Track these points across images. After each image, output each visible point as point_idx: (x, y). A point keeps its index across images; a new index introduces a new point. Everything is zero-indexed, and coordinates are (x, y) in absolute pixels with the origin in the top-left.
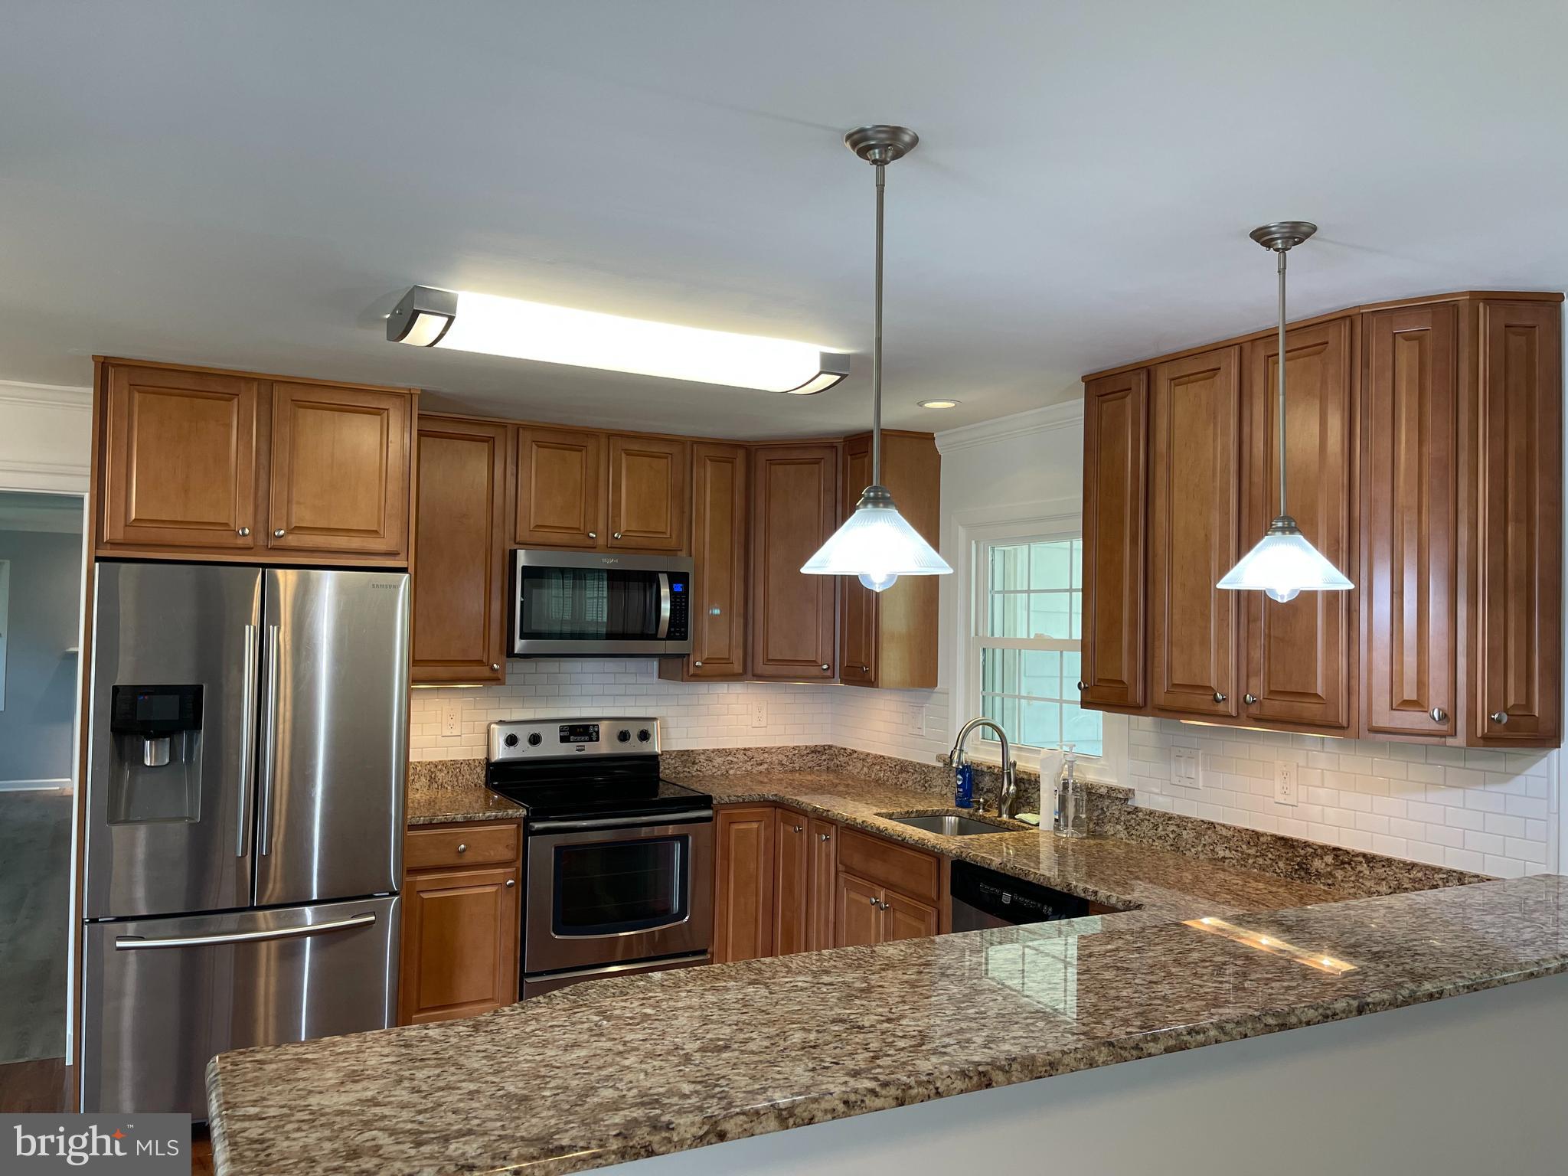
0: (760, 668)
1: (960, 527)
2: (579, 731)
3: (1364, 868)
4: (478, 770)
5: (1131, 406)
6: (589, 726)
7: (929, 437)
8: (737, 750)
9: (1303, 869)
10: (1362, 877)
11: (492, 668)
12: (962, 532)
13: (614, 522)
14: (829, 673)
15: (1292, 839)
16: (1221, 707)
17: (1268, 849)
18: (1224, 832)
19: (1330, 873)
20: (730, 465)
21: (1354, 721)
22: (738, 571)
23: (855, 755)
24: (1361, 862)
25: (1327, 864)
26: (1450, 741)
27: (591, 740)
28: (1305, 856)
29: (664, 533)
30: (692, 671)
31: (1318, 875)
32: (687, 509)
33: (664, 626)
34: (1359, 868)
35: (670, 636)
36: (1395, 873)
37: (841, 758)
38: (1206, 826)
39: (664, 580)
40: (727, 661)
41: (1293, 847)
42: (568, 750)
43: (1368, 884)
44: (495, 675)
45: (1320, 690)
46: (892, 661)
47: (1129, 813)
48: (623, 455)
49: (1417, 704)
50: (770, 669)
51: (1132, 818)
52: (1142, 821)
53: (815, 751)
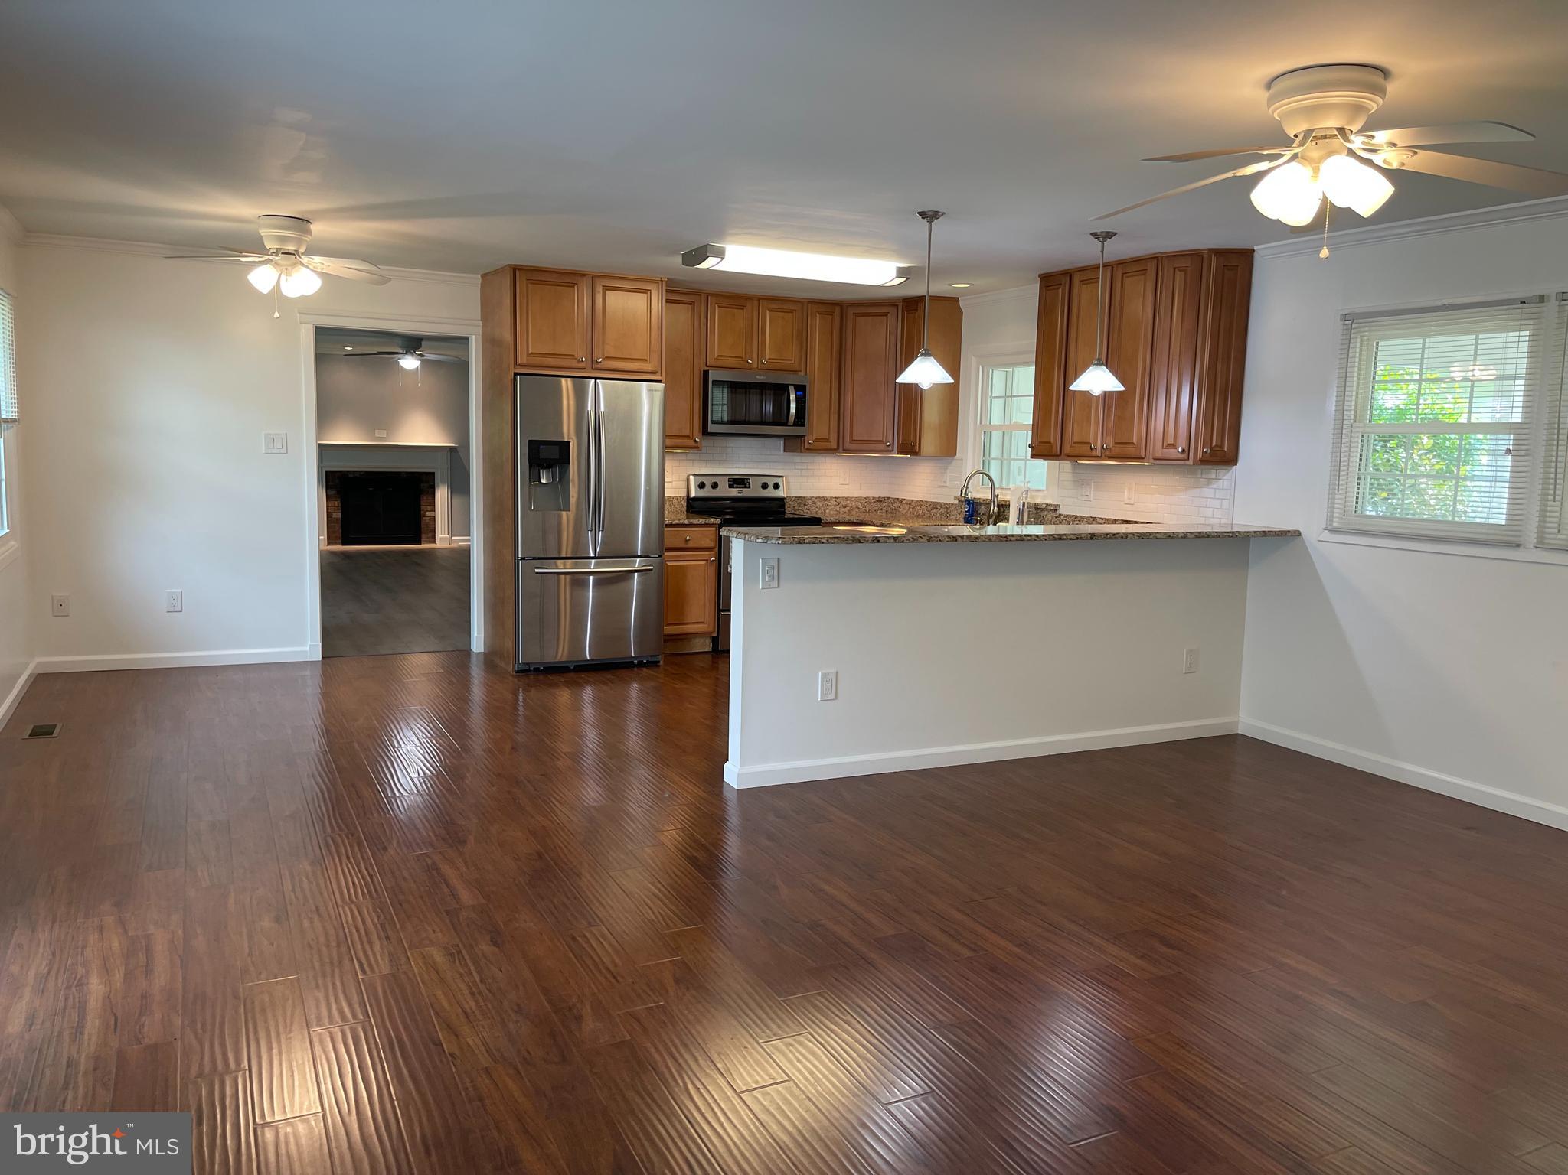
0: (848, 445)
1: (973, 358)
2: (739, 482)
4: (682, 502)
5: (1061, 293)
6: (744, 479)
7: (956, 300)
8: (831, 498)
11: (695, 441)
12: (974, 360)
13: (761, 353)
14: (890, 448)
16: (1094, 453)
20: (830, 317)
21: (1147, 456)
22: (835, 384)
23: (904, 502)
26: (1187, 462)
27: (746, 487)
29: (791, 360)
30: (807, 446)
32: (804, 345)
33: (792, 419)
35: (795, 424)
37: (895, 505)
39: (792, 389)
40: (827, 440)
42: (734, 492)
44: (696, 445)
45: (1135, 441)
46: (929, 442)
47: (1056, 517)
48: (768, 312)
49: (1173, 445)
50: (854, 446)
52: (1063, 520)
53: (879, 500)
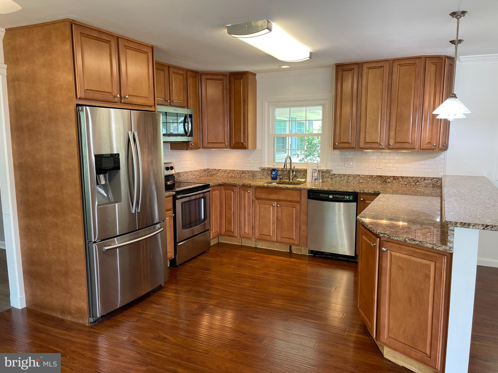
1: (266, 102)
3: (401, 179)
7: (255, 75)
8: (189, 171)
9: (385, 182)
10: (400, 181)
12: (266, 104)
13: (172, 97)
14: (227, 146)
15: (382, 176)
17: (375, 179)
18: (362, 176)
19: (392, 182)
24: (400, 178)
25: (391, 180)
28: (386, 179)
30: (190, 146)
31: (389, 182)
32: (187, 93)
34: (399, 180)
36: (409, 179)
38: (357, 176)
40: (197, 143)
41: (382, 177)
43: (402, 182)
46: (250, 143)
47: (332, 175)
51: (333, 176)
52: (336, 177)
